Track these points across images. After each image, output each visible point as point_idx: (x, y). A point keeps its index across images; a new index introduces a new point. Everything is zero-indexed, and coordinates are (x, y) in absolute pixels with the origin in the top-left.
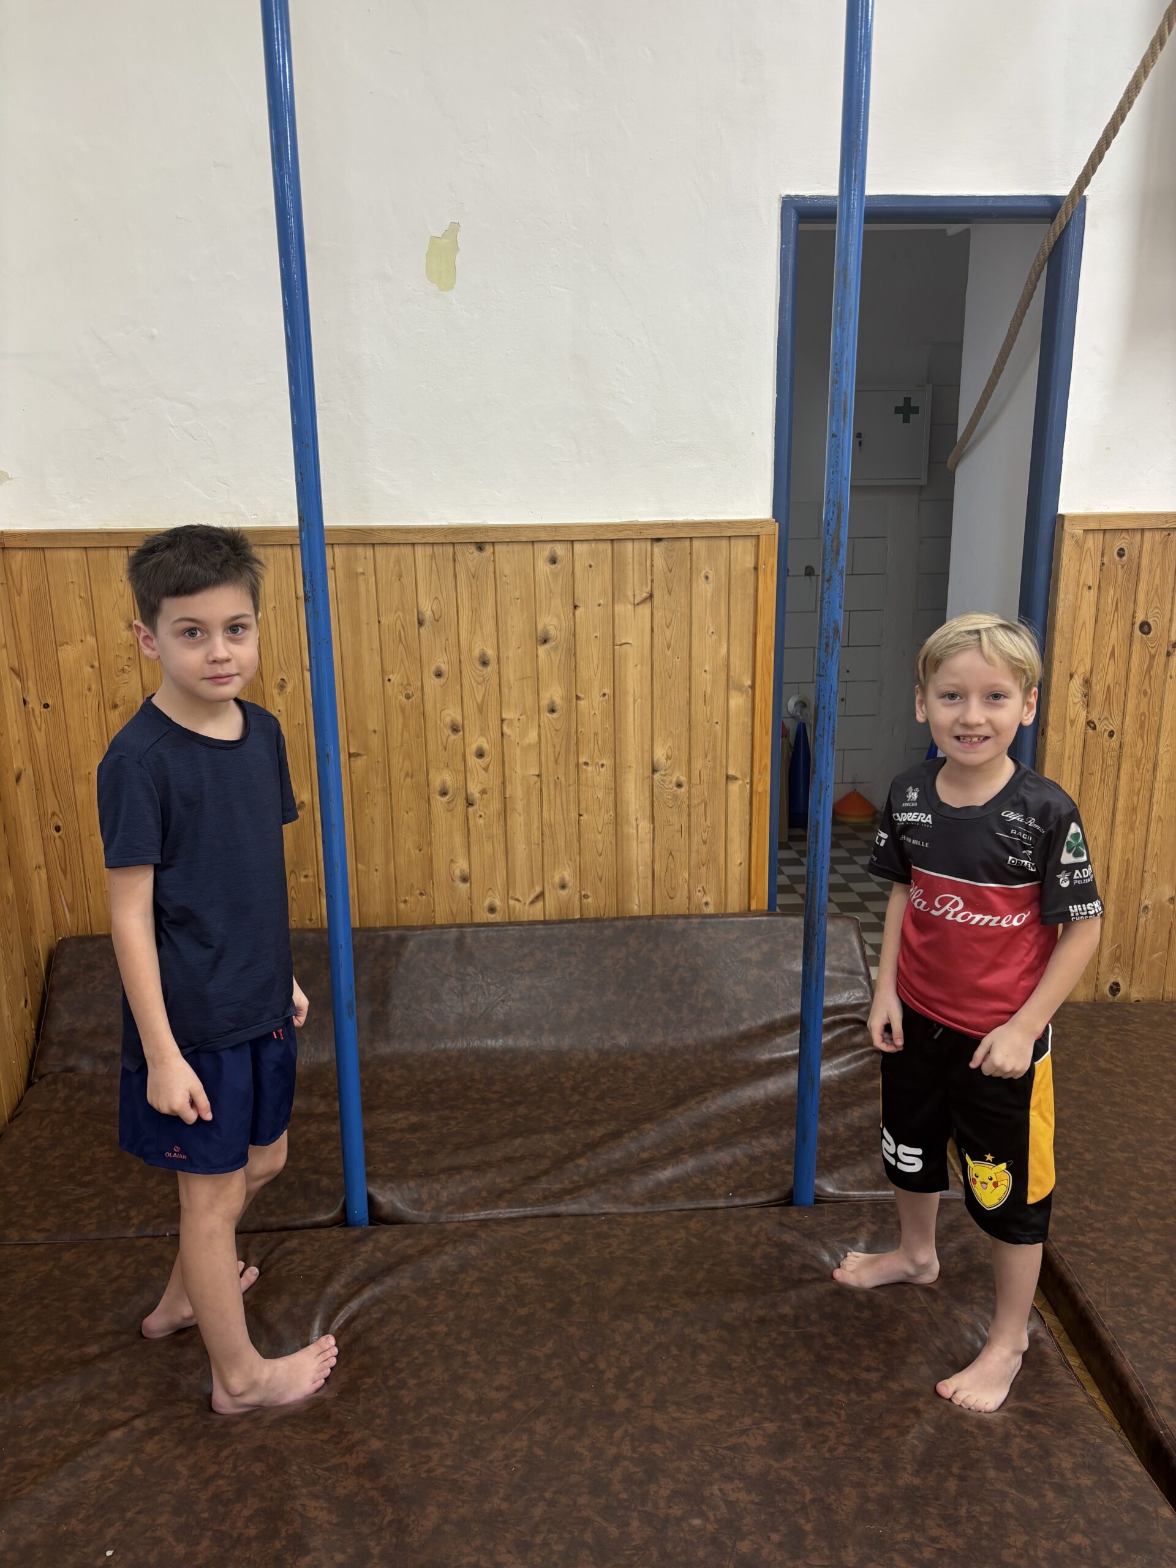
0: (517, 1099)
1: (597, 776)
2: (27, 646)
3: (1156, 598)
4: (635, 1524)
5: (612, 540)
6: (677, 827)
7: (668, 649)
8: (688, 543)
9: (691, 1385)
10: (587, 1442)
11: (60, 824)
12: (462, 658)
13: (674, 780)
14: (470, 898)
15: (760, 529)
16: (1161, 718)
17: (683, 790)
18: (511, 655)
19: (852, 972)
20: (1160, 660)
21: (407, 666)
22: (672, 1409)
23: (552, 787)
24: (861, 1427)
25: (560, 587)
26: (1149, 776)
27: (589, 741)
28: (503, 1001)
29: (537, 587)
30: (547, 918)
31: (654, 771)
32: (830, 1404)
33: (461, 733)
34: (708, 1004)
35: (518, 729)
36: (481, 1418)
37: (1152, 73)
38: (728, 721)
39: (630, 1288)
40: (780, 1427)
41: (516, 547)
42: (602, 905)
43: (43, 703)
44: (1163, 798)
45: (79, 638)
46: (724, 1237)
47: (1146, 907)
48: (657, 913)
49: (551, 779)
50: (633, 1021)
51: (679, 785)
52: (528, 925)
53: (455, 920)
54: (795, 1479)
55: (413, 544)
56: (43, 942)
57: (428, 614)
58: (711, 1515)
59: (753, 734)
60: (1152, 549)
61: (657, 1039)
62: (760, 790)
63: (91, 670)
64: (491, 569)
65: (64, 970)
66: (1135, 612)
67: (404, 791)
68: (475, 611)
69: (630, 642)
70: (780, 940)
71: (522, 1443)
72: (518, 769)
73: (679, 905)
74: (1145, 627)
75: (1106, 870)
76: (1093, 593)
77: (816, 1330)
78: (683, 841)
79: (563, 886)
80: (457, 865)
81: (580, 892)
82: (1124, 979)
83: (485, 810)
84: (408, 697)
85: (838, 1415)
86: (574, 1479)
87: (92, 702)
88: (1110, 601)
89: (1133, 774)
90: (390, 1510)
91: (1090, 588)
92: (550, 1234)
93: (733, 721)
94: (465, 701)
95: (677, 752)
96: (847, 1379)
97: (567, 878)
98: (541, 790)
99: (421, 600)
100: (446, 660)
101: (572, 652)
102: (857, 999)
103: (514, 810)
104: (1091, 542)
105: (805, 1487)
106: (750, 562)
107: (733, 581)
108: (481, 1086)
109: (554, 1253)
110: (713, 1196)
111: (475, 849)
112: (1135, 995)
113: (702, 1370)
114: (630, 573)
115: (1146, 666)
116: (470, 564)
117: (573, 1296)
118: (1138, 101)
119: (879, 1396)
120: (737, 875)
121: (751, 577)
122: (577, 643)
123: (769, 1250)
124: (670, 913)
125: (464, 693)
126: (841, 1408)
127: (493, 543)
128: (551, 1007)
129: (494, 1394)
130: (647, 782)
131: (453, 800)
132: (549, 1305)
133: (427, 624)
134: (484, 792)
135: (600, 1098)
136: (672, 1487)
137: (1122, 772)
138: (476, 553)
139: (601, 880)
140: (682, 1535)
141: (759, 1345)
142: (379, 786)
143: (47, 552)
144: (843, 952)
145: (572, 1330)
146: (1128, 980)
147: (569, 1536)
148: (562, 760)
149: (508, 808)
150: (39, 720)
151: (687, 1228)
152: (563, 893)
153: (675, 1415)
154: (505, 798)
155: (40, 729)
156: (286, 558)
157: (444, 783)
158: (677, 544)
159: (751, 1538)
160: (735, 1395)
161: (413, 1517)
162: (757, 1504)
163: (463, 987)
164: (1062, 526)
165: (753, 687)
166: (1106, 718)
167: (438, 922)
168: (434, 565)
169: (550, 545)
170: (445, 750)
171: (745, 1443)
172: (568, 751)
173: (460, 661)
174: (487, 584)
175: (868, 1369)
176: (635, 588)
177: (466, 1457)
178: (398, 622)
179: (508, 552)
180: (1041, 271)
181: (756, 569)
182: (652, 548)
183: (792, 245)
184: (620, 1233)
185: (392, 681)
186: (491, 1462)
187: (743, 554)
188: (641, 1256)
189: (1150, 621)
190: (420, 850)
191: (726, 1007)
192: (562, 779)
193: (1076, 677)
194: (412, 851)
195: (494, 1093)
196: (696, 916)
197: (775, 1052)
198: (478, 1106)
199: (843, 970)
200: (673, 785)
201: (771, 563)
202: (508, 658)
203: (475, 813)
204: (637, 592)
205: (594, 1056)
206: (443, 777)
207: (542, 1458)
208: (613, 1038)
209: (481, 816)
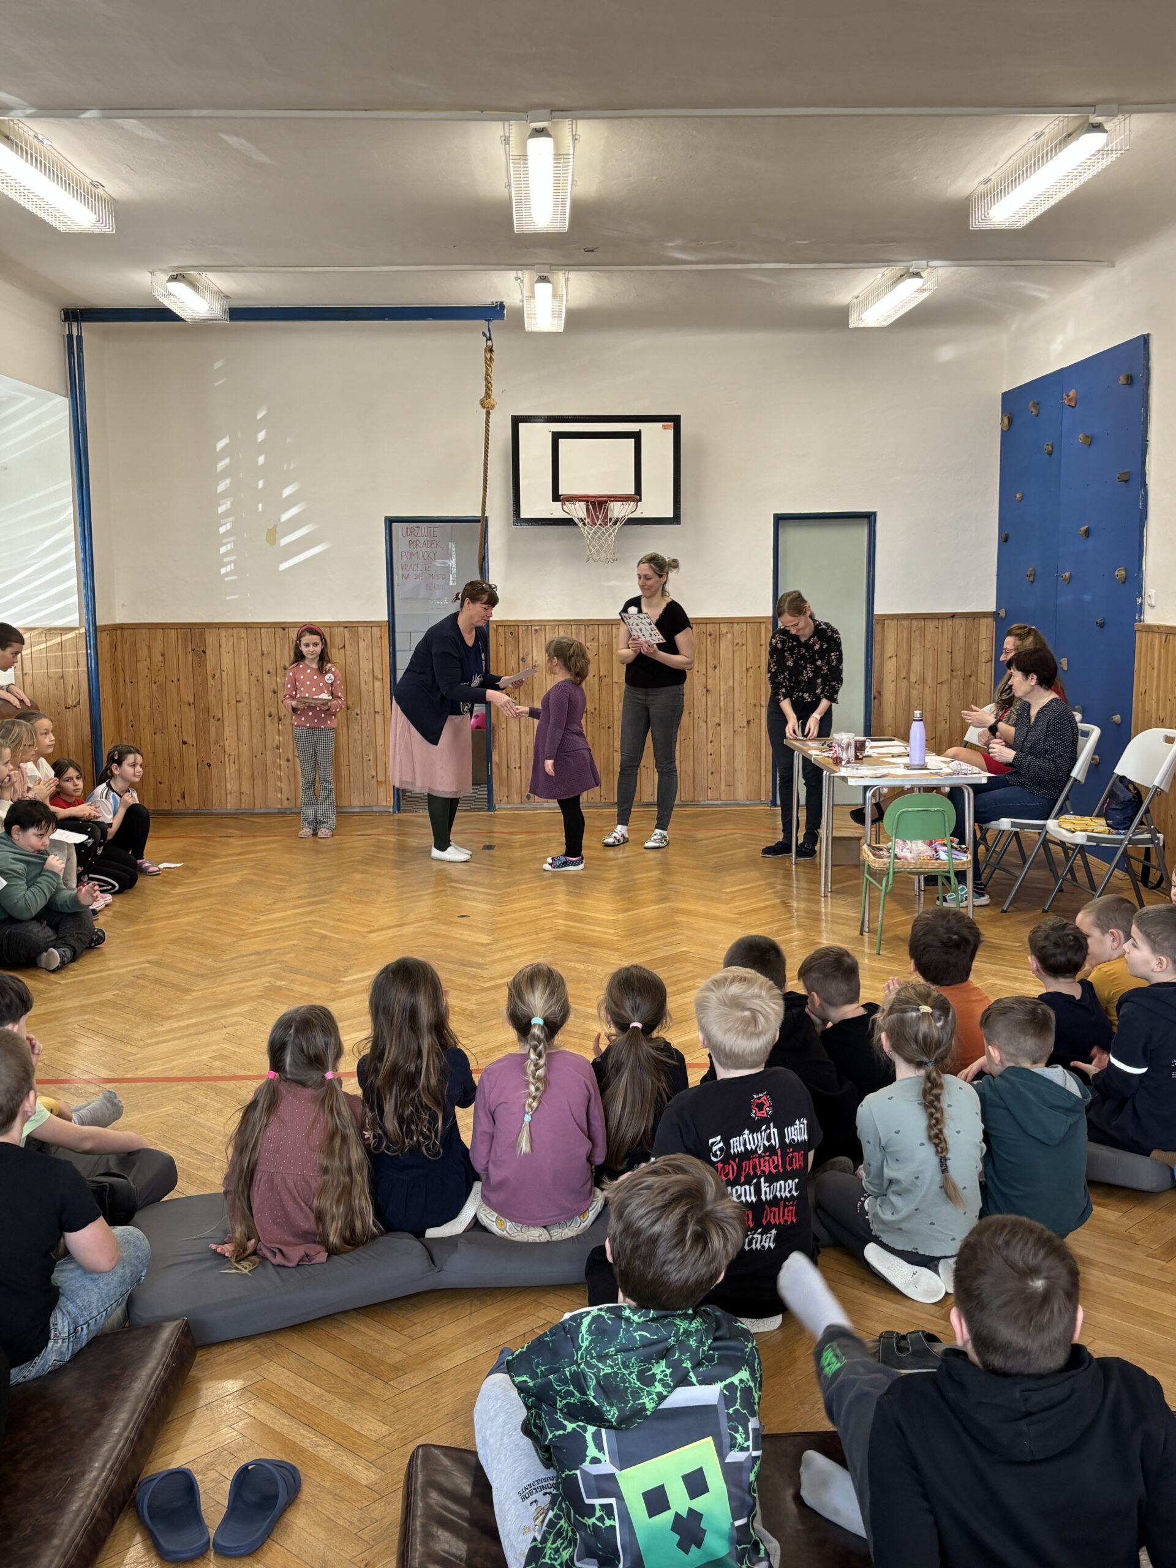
7: (351, 665)
8: (356, 628)
12: (277, 667)
13: (355, 712)
15: (382, 624)
17: (359, 717)
51: (357, 714)
55: (261, 628)
57: (265, 652)
63: (148, 670)
93: (375, 691)
95: (356, 702)
99: (263, 647)
100: (271, 668)
104: (498, 630)
106: (378, 635)
107: (373, 642)
114: (337, 638)
116: (280, 634)
127: (288, 627)
131: (273, 719)
133: (265, 655)
138: (282, 631)
143: (136, 630)
156: (217, 632)
157: (270, 712)
158: (353, 629)
165: (382, 679)
168: (268, 636)
170: (271, 700)
178: (255, 655)
181: (380, 637)
182: (345, 629)
183: (387, 529)
185: (252, 675)
187: (376, 632)
201: (386, 635)
204: (339, 645)
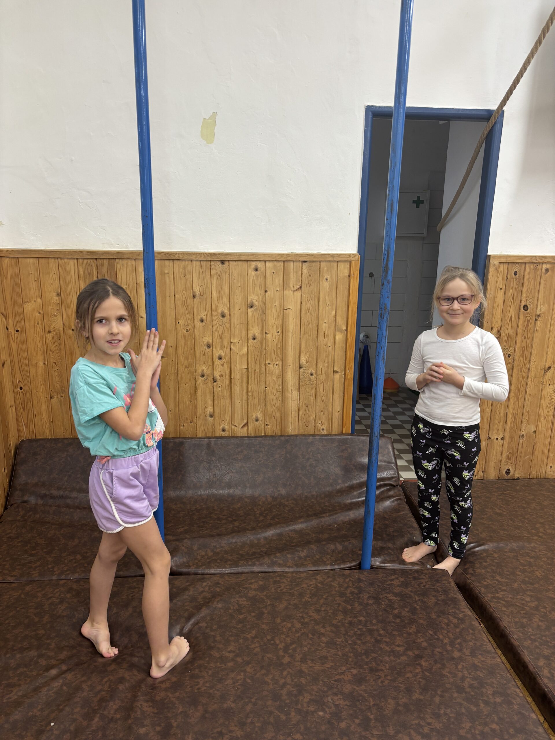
0: (234, 518)
1: (274, 370)
2: (9, 303)
3: (531, 295)
4: (293, 714)
5: (284, 261)
6: (310, 394)
7: (308, 312)
8: (318, 263)
9: (318, 652)
10: (271, 677)
11: (22, 386)
12: (213, 313)
13: (310, 372)
14: (213, 425)
15: (351, 258)
16: (532, 349)
17: (313, 377)
18: (236, 312)
19: (389, 462)
20: (532, 322)
21: (187, 316)
22: (309, 662)
23: (253, 374)
24: (396, 672)
25: (259, 282)
26: (525, 375)
27: (271, 353)
28: (228, 473)
29: (248, 282)
30: (249, 435)
31: (300, 368)
32: (381, 661)
33: (212, 348)
34: (323, 476)
35: (238, 347)
36: (222, 665)
37: (536, 56)
38: (335, 346)
39: (290, 606)
40: (359, 671)
41: (239, 263)
42: (275, 429)
43: (16, 329)
44: (532, 386)
45: (34, 300)
46: (333, 584)
47: (523, 435)
48: (300, 433)
49: (253, 370)
50: (288, 484)
51: (312, 375)
52: (241, 438)
53: (206, 435)
54: (366, 695)
55: (192, 260)
56: (13, 441)
57: (198, 293)
58: (327, 710)
59: (346, 352)
60: (530, 272)
61: (299, 492)
62: (349, 378)
63: (39, 314)
64: (227, 273)
65: (23, 455)
66: (521, 300)
67: (184, 374)
68: (220, 292)
69: (291, 308)
70: (356, 447)
71: (242, 676)
72: (237, 365)
73: (311, 430)
74: (526, 308)
75: (505, 418)
76: (502, 291)
77: (375, 627)
78: (312, 400)
79: (257, 420)
80: (208, 409)
81: (265, 423)
82: (512, 468)
83: (222, 384)
84: (187, 331)
85: (386, 667)
86: (265, 693)
87: (39, 329)
88: (510, 295)
89: (518, 374)
90: (181, 707)
91: (501, 289)
92: (253, 581)
93: (336, 345)
94: (214, 334)
95: (311, 359)
96: (389, 650)
97: (259, 416)
98: (248, 375)
99: (195, 286)
100: (205, 314)
101: (264, 312)
102: (391, 475)
103: (235, 384)
104: (502, 268)
105: (370, 699)
106: (346, 273)
107: (339, 281)
108: (217, 512)
109: (255, 590)
110: (325, 564)
111: (216, 402)
112: (517, 475)
113: (323, 645)
114: (292, 277)
115: (526, 325)
116: (218, 270)
117: (264, 610)
118: (529, 69)
119: (404, 658)
120: (337, 417)
121: (347, 280)
122: (267, 308)
123: (353, 590)
124: (306, 434)
125: (213, 330)
126: (387, 664)
127: (229, 261)
128: (250, 476)
129: (227, 654)
130: (297, 373)
131: (207, 379)
132: (253, 614)
133: (197, 297)
134: (221, 376)
135: (272, 519)
136: (309, 698)
137: (514, 373)
138: (221, 265)
139: (274, 417)
140: (314, 719)
141: (349, 634)
142: (173, 372)
143: (20, 259)
144: (385, 453)
145: (264, 626)
146: (514, 468)
147: (263, 719)
148: (258, 362)
149: (232, 383)
150: (13, 337)
151: (315, 579)
152: (257, 423)
153: (311, 665)
154: (231, 379)
155: (14, 342)
156: (132, 265)
157: (203, 371)
158: (314, 264)
159: (345, 721)
160: (338, 657)
161: (192, 711)
162: (349, 706)
163: (210, 466)
164: (489, 260)
165: (347, 330)
166: (507, 348)
167: (198, 436)
168: (201, 271)
169: (255, 263)
170: (204, 355)
171: (343, 678)
172: (261, 358)
173: (212, 315)
174: (225, 279)
175: (399, 646)
176: (293, 283)
177: (215, 682)
178: (184, 296)
179: (235, 265)
180: (483, 143)
181: (349, 276)
182: (302, 265)
183: (369, 128)
184: (285, 581)
185: (180, 323)
186: (227, 685)
187: (343, 270)
188: (295, 592)
189: (528, 305)
190: (191, 402)
191: (331, 478)
192: (258, 370)
193: (494, 329)
194: (187, 402)
195: (224, 515)
196: (318, 435)
197: (353, 499)
198: (216, 521)
199: (385, 461)
200: (309, 374)
201: (356, 273)
202: (234, 314)
203: (217, 385)
204: (295, 285)
205: (270, 499)
206: (203, 368)
207: (250, 683)
208: (279, 491)
209: (220, 387)
